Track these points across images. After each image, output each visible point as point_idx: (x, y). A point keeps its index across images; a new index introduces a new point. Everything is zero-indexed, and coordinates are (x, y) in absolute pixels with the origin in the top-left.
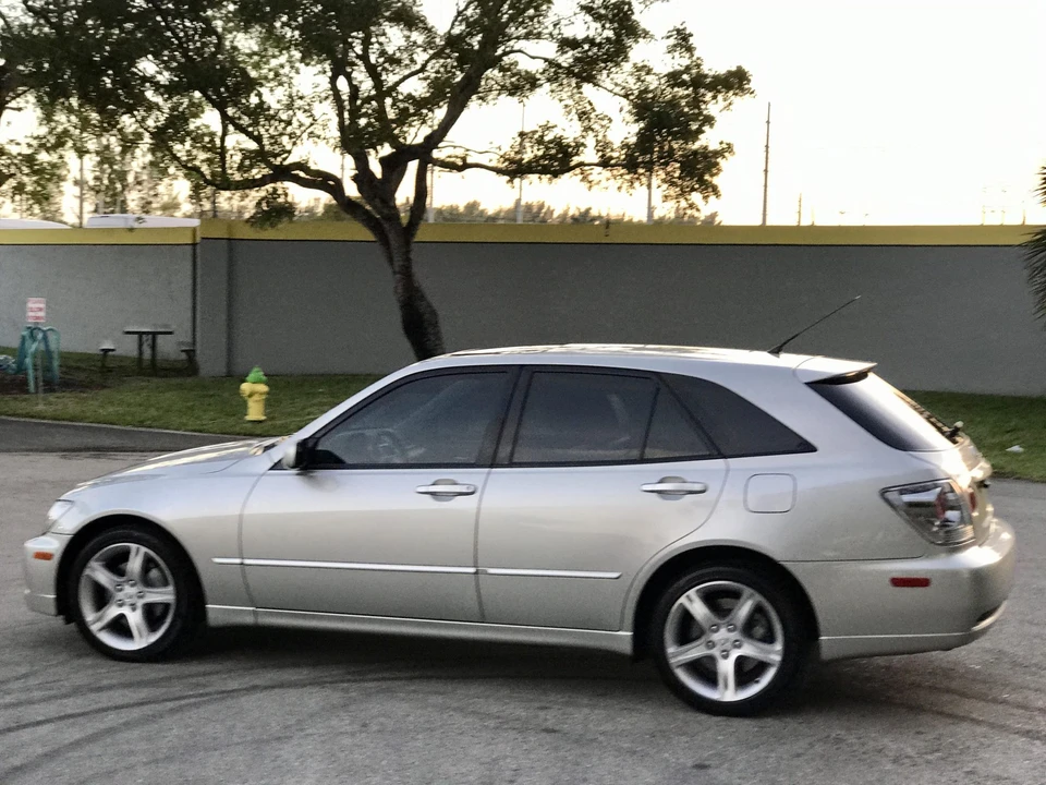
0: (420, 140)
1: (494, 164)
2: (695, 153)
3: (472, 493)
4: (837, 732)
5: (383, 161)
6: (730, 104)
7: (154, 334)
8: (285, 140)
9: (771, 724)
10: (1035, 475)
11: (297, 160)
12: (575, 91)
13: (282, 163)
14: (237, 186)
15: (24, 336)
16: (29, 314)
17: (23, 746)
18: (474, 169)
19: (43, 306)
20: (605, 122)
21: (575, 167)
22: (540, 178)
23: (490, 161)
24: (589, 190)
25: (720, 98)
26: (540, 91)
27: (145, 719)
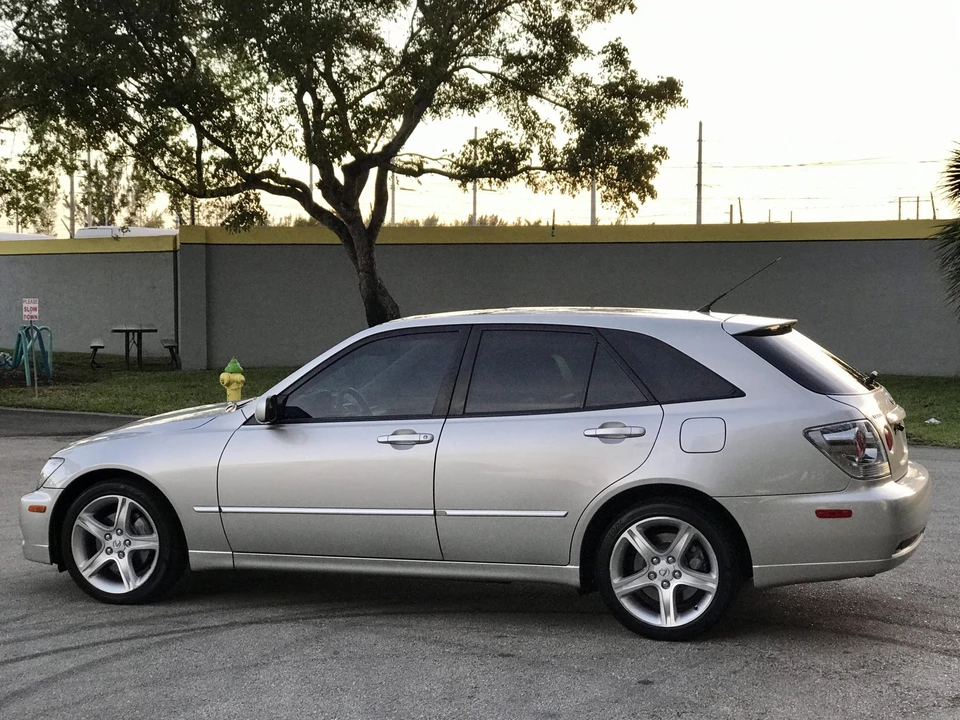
0: (379, 149)
1: (447, 169)
2: (631, 157)
3: (430, 441)
4: (770, 652)
5: (346, 169)
6: (663, 112)
7: (140, 333)
8: (256, 150)
9: (710, 647)
10: (950, 442)
11: (266, 169)
12: (520, 103)
13: (253, 171)
14: (212, 194)
15: (20, 335)
16: (24, 313)
17: (21, 675)
18: (429, 174)
19: (37, 305)
20: (548, 130)
21: (521, 171)
22: (490, 182)
23: (444, 167)
24: (535, 192)
25: (653, 107)
26: (489, 104)
27: (133, 651)
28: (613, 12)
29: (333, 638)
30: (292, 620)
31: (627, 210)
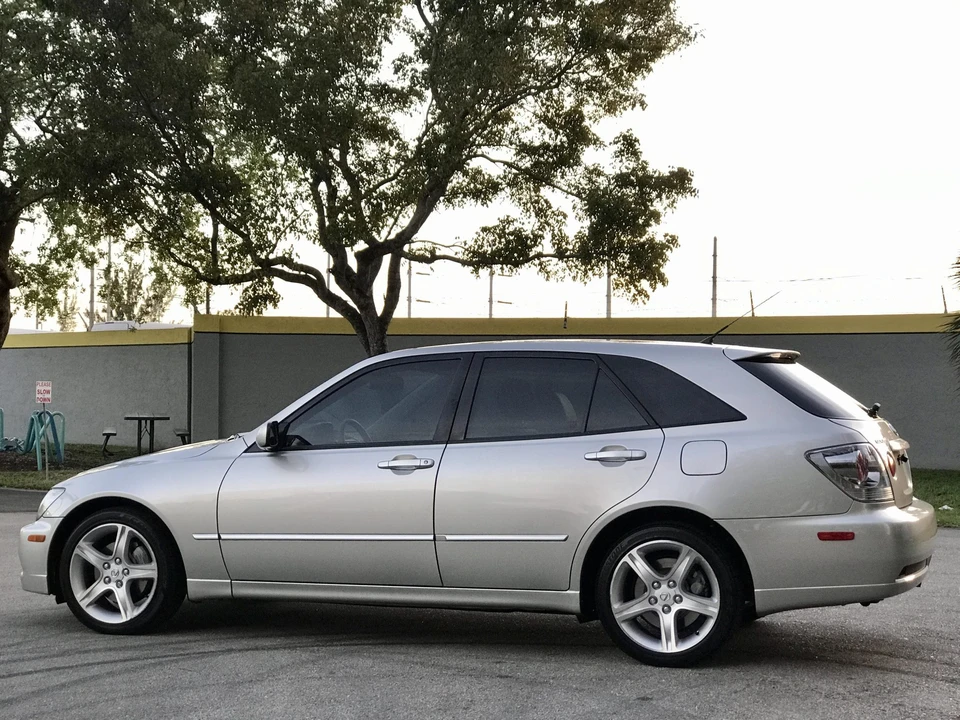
0: (392, 236)
1: (460, 256)
2: (642, 245)
3: (431, 466)
4: (771, 676)
5: (359, 256)
6: (674, 202)
7: (152, 420)
8: (270, 236)
11: (280, 255)
12: (533, 194)
13: (267, 257)
14: (227, 281)
15: (32, 419)
16: (37, 396)
17: (13, 687)
18: (442, 260)
19: (50, 388)
20: (560, 218)
21: (533, 258)
22: (502, 269)
23: (456, 254)
24: (547, 280)
25: (664, 196)
26: (501, 194)
27: (127, 671)
28: (625, 108)
29: (330, 661)
30: (289, 648)
31: (638, 297)
